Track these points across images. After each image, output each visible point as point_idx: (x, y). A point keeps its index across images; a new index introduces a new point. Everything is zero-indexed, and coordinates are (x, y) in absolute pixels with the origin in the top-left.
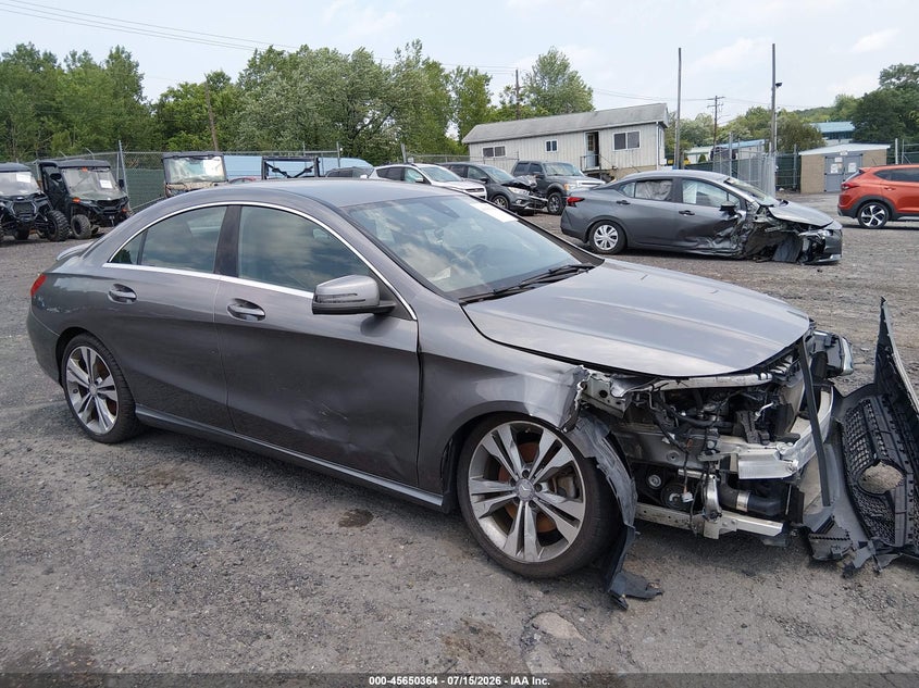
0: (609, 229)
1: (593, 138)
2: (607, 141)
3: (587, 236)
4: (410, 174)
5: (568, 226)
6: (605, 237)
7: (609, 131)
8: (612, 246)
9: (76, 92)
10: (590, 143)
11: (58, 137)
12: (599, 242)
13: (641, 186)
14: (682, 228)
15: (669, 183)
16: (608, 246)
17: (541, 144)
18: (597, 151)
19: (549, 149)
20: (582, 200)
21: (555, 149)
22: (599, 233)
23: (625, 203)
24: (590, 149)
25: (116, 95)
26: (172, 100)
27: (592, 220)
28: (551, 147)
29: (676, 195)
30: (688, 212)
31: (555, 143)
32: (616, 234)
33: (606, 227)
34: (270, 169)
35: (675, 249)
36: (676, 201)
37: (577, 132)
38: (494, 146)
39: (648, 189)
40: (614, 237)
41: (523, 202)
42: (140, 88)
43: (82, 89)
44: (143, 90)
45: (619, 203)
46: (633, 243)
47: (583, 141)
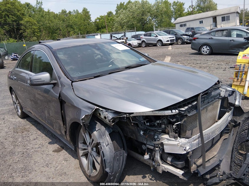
0: (206, 47)
1: (215, 18)
2: (219, 19)
3: (199, 50)
4: (152, 34)
5: (193, 47)
6: (205, 49)
7: (220, 16)
8: (208, 52)
9: (75, 20)
10: (214, 20)
11: (71, 32)
12: (203, 51)
13: (217, 32)
14: (230, 45)
15: (227, 31)
16: (206, 52)
17: (198, 22)
18: (216, 23)
19: (200, 23)
20: (198, 38)
21: (202, 23)
22: (203, 48)
23: (212, 38)
24: (214, 22)
25: (84, 21)
26: (98, 21)
27: (201, 44)
28: (201, 22)
29: (229, 35)
30: (233, 40)
31: (202, 21)
32: (209, 48)
33: (205, 46)
34: (113, 37)
35: (229, 53)
36: (229, 37)
37: (209, 17)
38: (183, 24)
39: (220, 33)
40: (208, 50)
41: (187, 40)
42: (90, 18)
43: (76, 20)
44: (91, 18)
45: (210, 38)
46: (214, 51)
47: (211, 20)
